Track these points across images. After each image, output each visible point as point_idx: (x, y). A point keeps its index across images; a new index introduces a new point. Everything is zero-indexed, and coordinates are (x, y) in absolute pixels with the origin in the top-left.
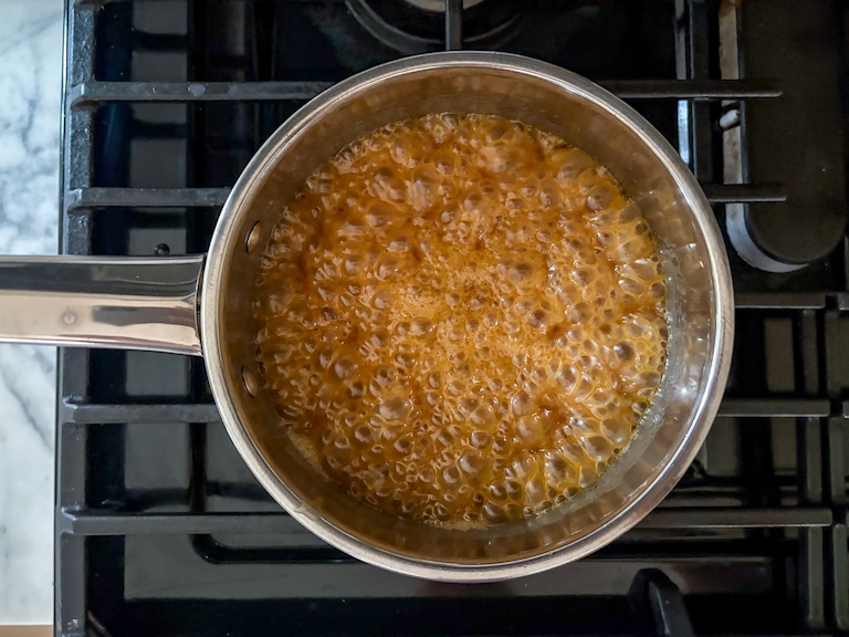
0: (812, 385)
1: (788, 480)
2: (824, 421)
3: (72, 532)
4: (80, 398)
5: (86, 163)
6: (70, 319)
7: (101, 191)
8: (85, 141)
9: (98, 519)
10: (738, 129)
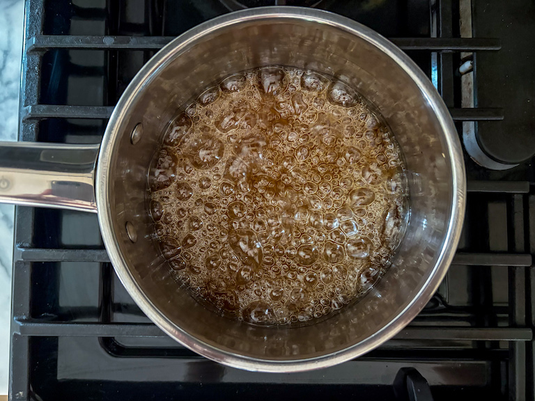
0: (520, 245)
1: (503, 310)
2: (527, 270)
3: (20, 334)
4: (27, 245)
5: (35, 89)
6: (4, 184)
7: (44, 107)
8: (35, 75)
9: (36, 325)
10: (472, 73)
